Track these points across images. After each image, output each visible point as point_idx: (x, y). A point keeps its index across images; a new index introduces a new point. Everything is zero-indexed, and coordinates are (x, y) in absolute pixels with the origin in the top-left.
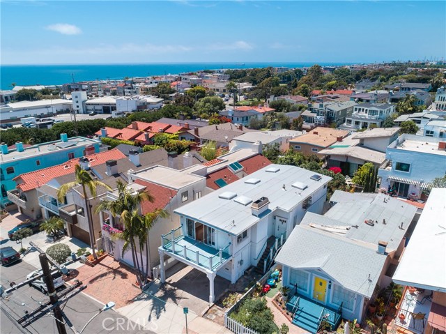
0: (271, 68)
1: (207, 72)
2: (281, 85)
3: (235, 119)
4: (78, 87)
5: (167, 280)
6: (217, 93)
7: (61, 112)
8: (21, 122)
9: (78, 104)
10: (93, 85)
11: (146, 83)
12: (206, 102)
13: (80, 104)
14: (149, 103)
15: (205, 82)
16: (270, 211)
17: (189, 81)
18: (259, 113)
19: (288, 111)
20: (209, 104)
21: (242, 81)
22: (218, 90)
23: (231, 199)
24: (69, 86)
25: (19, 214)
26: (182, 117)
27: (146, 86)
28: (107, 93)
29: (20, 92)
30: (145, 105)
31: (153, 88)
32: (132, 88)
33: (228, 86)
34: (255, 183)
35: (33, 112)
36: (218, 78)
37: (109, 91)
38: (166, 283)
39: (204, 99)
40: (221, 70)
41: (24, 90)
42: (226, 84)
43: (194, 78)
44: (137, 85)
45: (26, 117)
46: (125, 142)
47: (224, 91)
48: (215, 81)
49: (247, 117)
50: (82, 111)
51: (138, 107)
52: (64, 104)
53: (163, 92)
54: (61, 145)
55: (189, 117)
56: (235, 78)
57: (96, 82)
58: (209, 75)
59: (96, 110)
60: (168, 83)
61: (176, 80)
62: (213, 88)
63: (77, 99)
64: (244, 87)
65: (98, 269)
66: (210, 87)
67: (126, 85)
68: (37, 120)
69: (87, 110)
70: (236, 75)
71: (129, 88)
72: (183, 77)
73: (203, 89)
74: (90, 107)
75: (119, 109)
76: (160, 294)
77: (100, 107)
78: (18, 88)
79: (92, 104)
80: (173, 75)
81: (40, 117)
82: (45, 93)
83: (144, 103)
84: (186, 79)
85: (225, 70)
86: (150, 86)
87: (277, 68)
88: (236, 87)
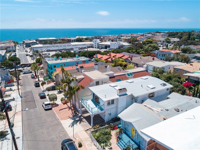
0: (193, 31)
1: (157, 32)
2: (196, 40)
3: (158, 55)
4: (99, 37)
5: (83, 115)
6: (159, 43)
7: (89, 47)
8: (74, 50)
9: (95, 44)
10: (105, 37)
11: (127, 37)
12: (150, 46)
13: (96, 44)
14: (124, 46)
15: (155, 37)
16: (127, 95)
17: (147, 36)
18: (172, 53)
19: (190, 53)
20: (150, 47)
21: (174, 37)
22: (160, 41)
23: (113, 87)
24: (96, 37)
25: (55, 82)
26: (132, 52)
27: (126, 38)
28: (110, 41)
29: (77, 39)
30: (122, 46)
31: (129, 39)
32: (120, 39)
33: (165, 39)
34: (130, 83)
35: (79, 47)
36: (162, 36)
37: (110, 40)
38: (82, 116)
39: (149, 45)
40: (165, 32)
41: (79, 38)
42: (165, 38)
43: (150, 35)
44: (123, 37)
45: (76, 48)
46: (102, 61)
47: (164, 42)
48: (160, 37)
49: (165, 55)
50: (97, 47)
51: (119, 47)
52: (90, 44)
53: (133, 41)
54: (75, 59)
55: (136, 53)
56: (171, 36)
57: (107, 36)
58: (158, 34)
59: (102, 47)
60: (137, 37)
61: (141, 36)
62: (158, 40)
63: (95, 42)
64: (175, 40)
65: (65, 106)
66: (157, 39)
67: (118, 37)
68: (79, 50)
69: (99, 47)
70: (172, 34)
71: (119, 39)
72: (145, 34)
73: (151, 40)
74: (100, 46)
75: (111, 47)
76: (78, 119)
77: (104, 46)
78: (77, 37)
79: (101, 45)
80: (141, 34)
81: (81, 48)
82: (86, 39)
83: (122, 45)
84: (146, 35)
85: (167, 32)
86: (128, 38)
87: (197, 31)
88: (170, 40)
